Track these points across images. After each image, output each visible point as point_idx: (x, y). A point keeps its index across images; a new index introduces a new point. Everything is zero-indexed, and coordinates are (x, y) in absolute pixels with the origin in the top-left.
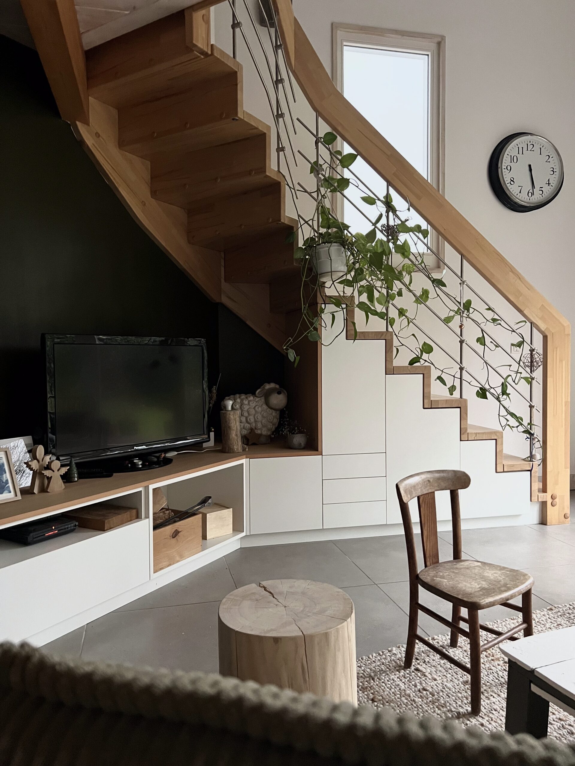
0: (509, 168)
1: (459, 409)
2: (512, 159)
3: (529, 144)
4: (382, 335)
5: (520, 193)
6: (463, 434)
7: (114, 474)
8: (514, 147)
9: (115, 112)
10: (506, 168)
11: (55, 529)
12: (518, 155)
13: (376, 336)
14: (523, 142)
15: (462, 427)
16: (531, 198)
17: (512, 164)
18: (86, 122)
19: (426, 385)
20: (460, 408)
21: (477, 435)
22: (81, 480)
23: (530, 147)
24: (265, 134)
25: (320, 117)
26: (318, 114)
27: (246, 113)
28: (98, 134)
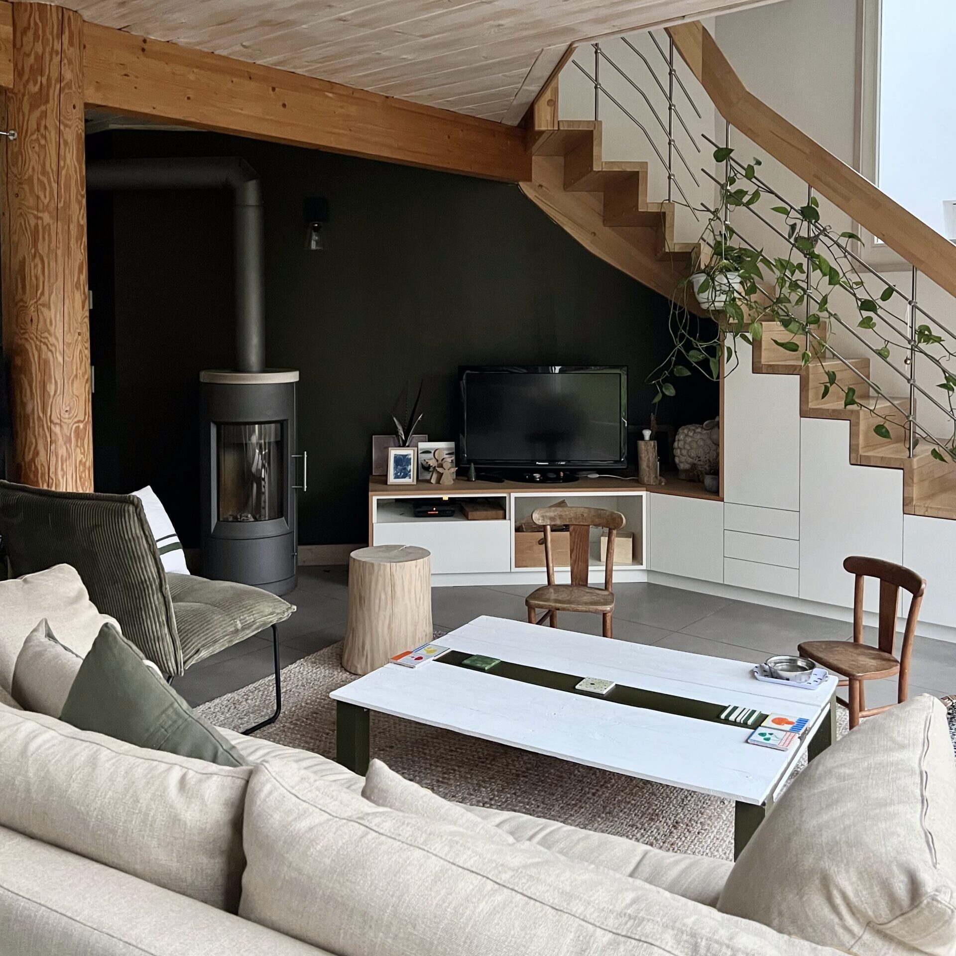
1: (902, 471)
4: (795, 369)
6: (907, 505)
7: (506, 481)
9: (561, 160)
11: (436, 511)
13: (789, 370)
15: (905, 495)
18: (528, 179)
19: (853, 434)
20: (902, 469)
21: (929, 510)
22: (477, 481)
24: (638, 172)
25: (730, 126)
26: (728, 123)
27: (606, 163)
28: (541, 186)
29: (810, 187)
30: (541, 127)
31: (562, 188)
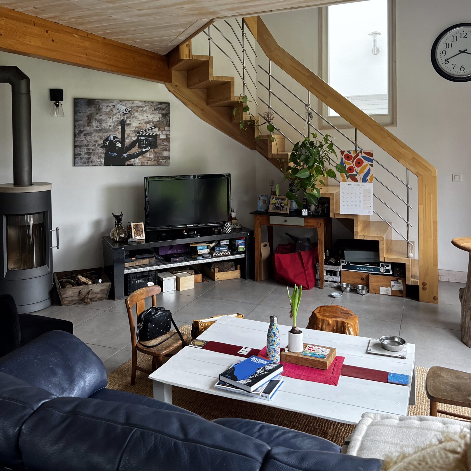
0: (444, 52)
2: (447, 46)
3: (462, 33)
5: (454, 69)
6: (356, 235)
8: (449, 37)
9: (186, 72)
10: (442, 53)
12: (452, 43)
14: (458, 33)
15: (355, 231)
16: (463, 72)
17: (446, 50)
18: (170, 82)
19: (331, 204)
21: (365, 236)
23: (463, 35)
24: (230, 81)
25: (271, 62)
26: (270, 60)
27: (215, 76)
28: (176, 85)
29: (308, 91)
30: (183, 57)
31: (187, 87)
